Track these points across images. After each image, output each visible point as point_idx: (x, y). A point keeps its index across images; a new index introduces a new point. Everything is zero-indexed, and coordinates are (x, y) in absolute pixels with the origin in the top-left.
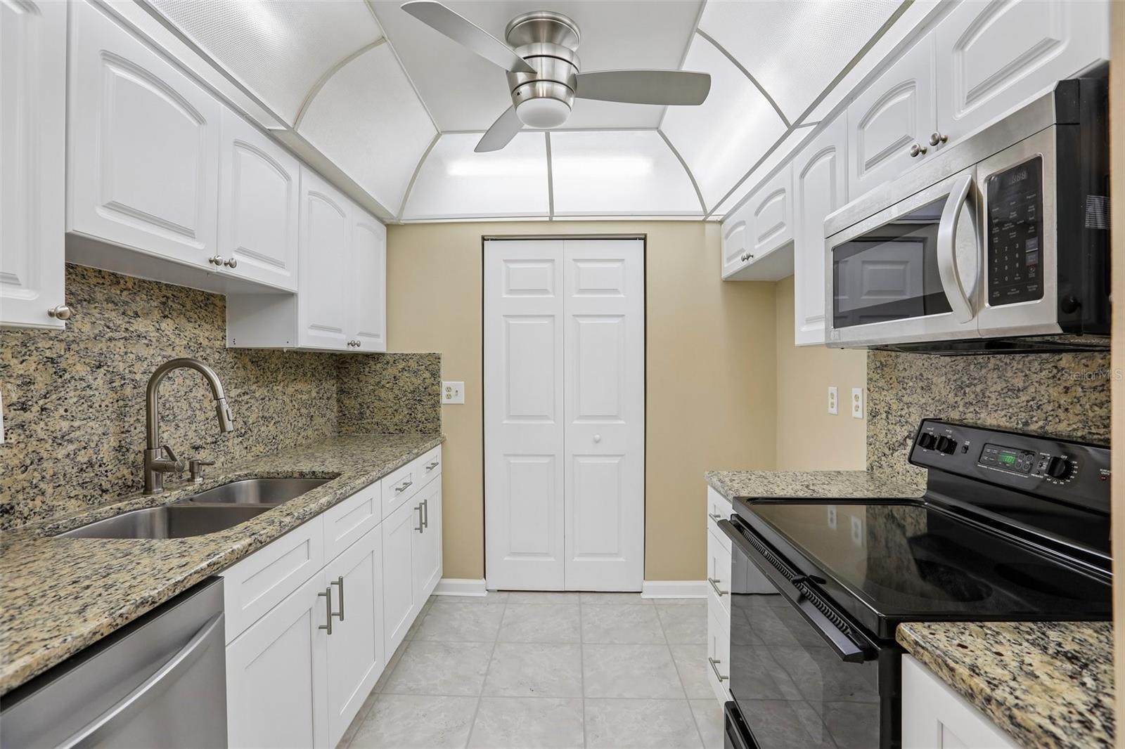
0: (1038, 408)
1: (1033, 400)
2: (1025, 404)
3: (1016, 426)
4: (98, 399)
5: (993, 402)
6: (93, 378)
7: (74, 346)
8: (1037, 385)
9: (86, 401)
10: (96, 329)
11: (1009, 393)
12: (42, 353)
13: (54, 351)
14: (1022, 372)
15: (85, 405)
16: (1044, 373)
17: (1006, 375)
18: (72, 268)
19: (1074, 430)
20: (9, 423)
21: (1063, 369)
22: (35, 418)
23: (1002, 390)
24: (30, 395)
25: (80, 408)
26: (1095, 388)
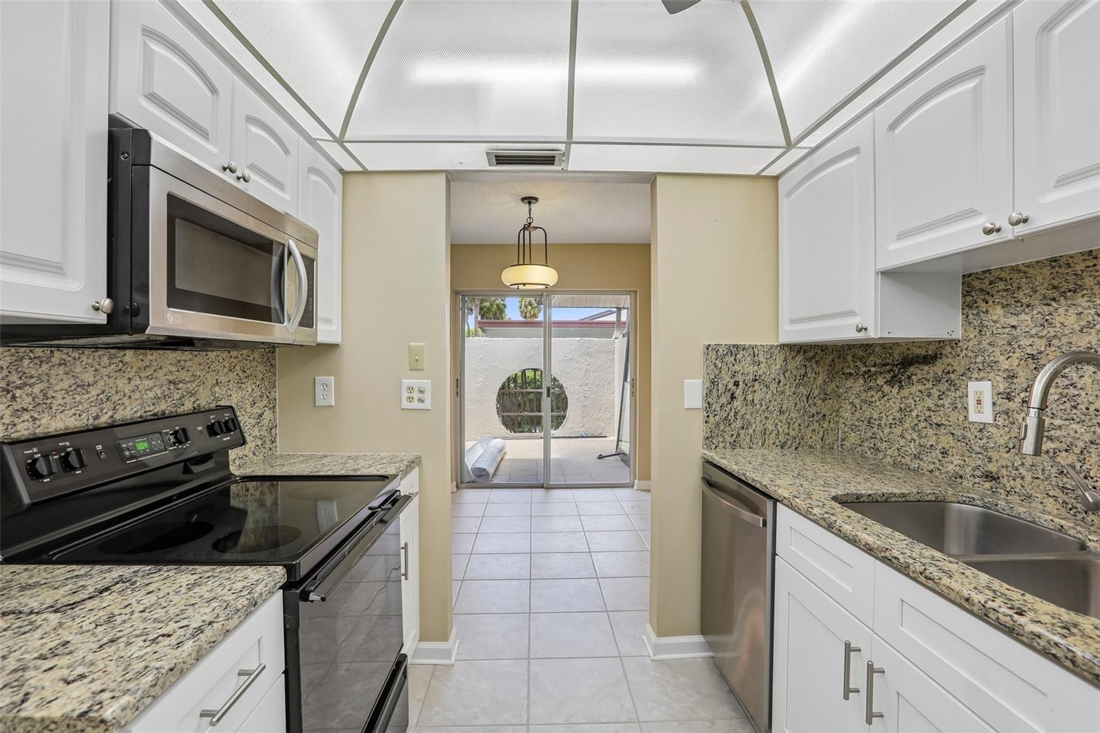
0: (108, 400)
1: (103, 393)
2: (95, 397)
3: (86, 422)
4: (1085, 400)
5: (59, 402)
6: (1078, 375)
7: (1055, 342)
8: (106, 378)
9: (1068, 400)
10: (1083, 320)
11: (79, 389)
12: (1024, 350)
13: (1035, 347)
14: (92, 367)
15: (1068, 405)
16: (112, 367)
17: (76, 370)
18: (1056, 261)
19: (136, 412)
20: (997, 408)
21: (127, 363)
22: (1017, 408)
23: (70, 387)
24: (1013, 387)
25: (1061, 407)
26: (147, 377)
